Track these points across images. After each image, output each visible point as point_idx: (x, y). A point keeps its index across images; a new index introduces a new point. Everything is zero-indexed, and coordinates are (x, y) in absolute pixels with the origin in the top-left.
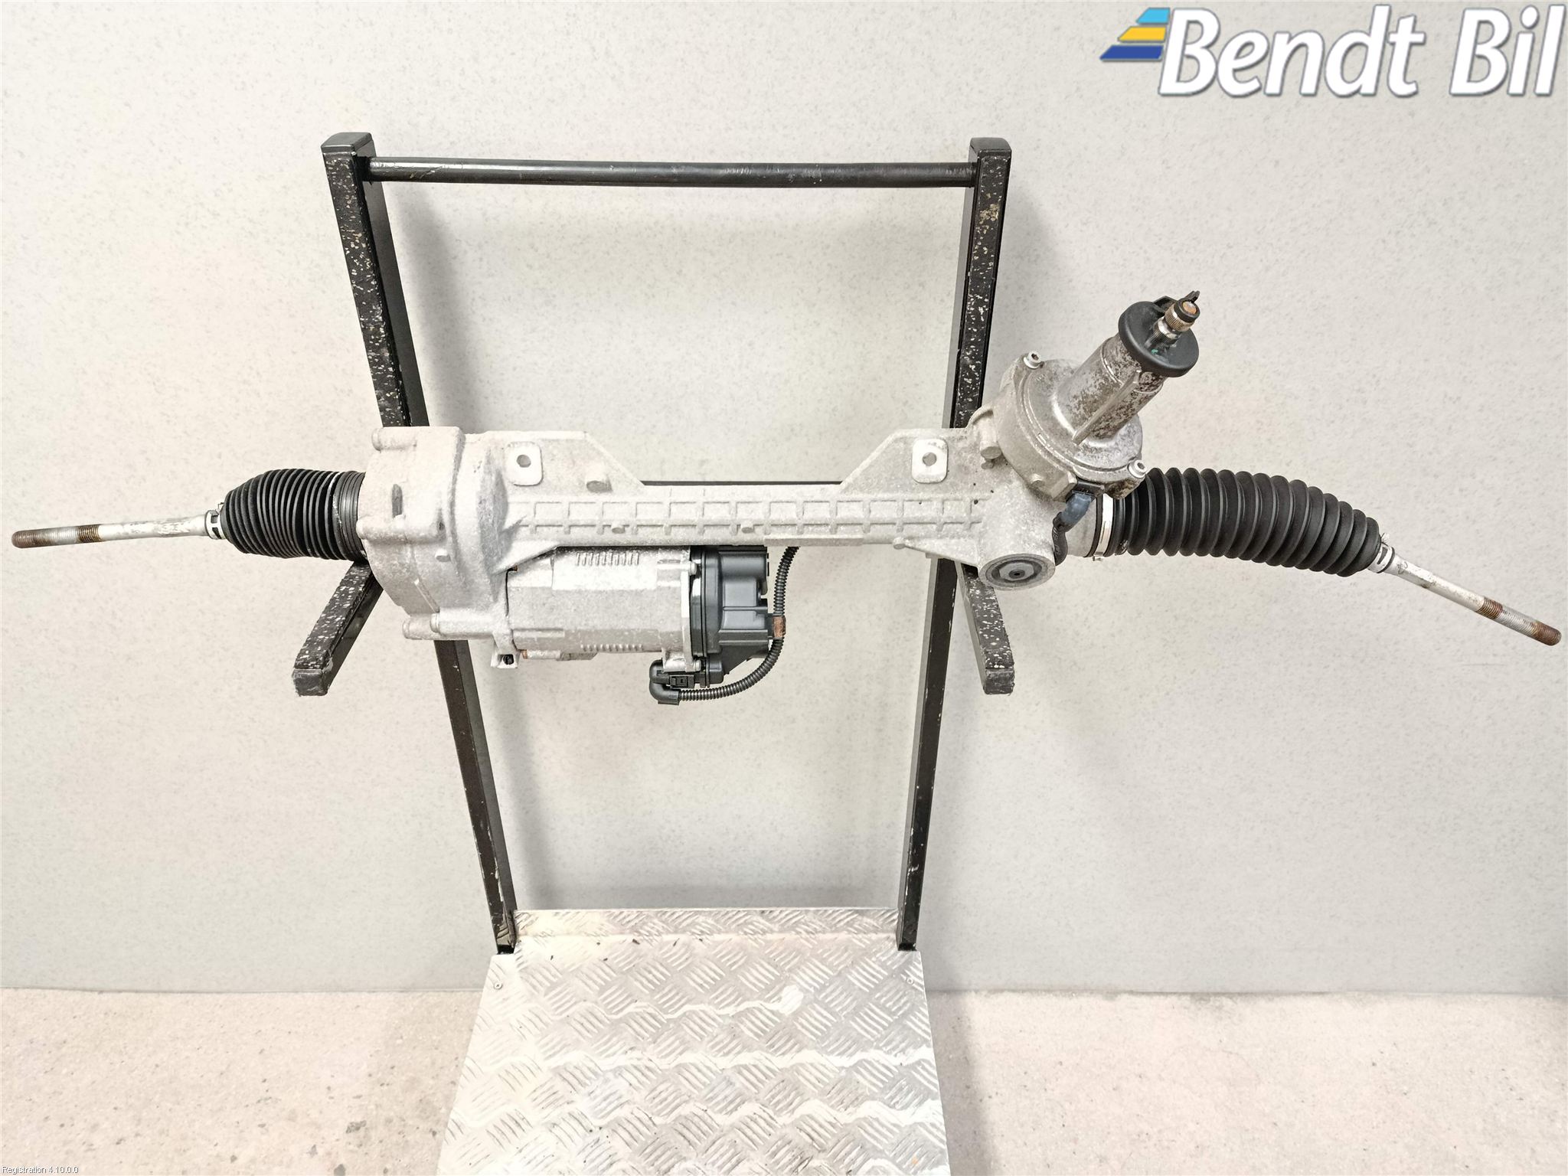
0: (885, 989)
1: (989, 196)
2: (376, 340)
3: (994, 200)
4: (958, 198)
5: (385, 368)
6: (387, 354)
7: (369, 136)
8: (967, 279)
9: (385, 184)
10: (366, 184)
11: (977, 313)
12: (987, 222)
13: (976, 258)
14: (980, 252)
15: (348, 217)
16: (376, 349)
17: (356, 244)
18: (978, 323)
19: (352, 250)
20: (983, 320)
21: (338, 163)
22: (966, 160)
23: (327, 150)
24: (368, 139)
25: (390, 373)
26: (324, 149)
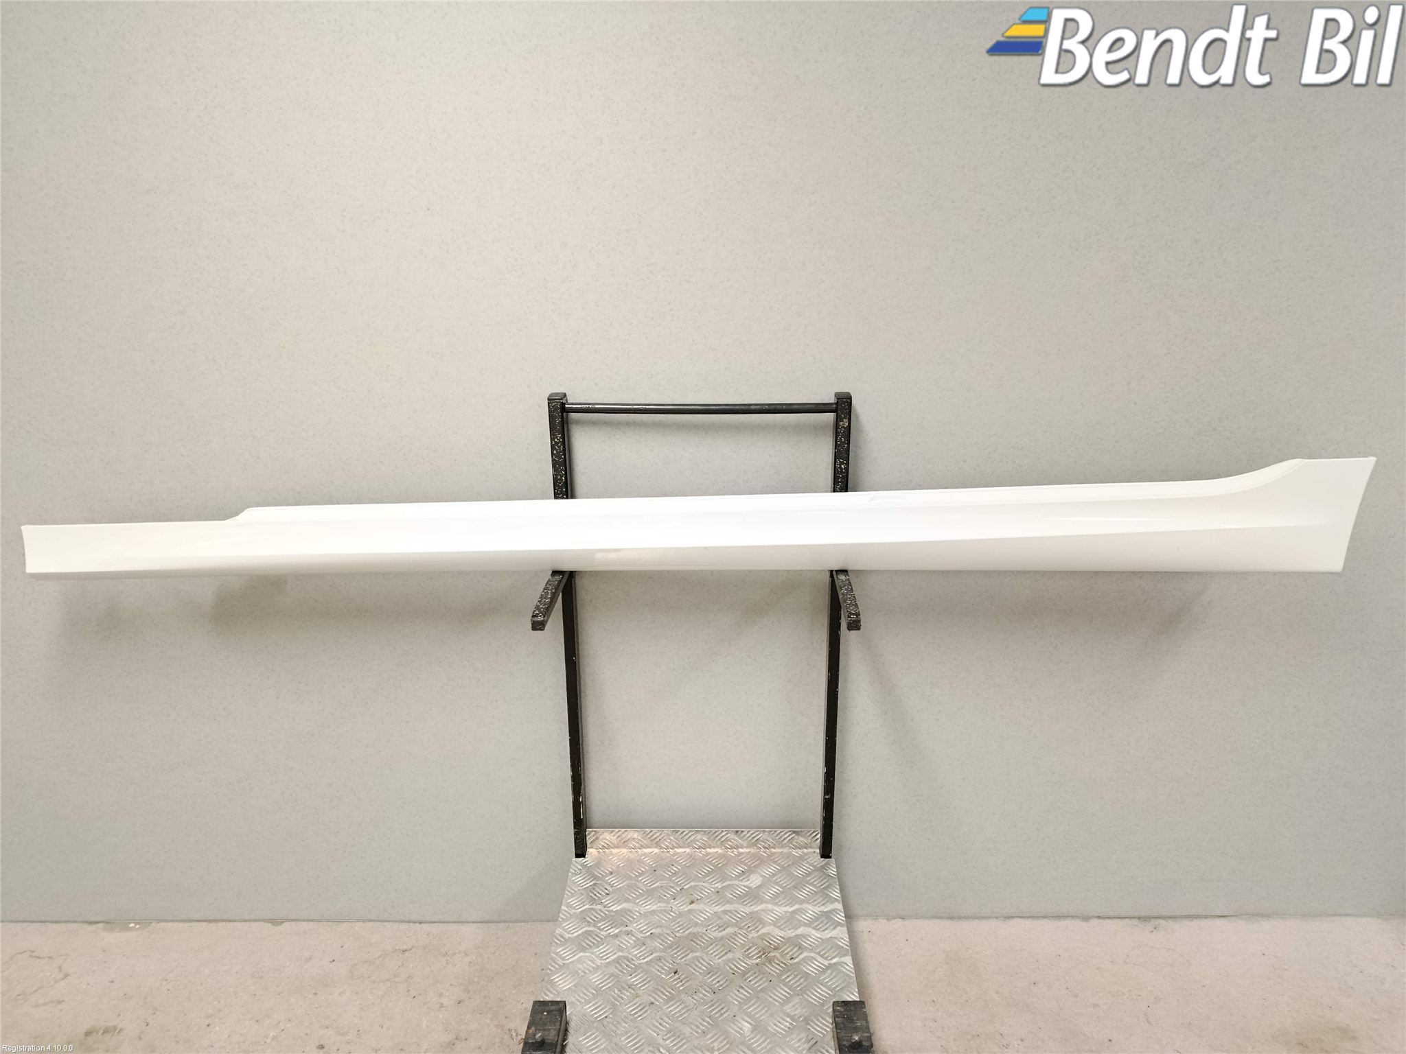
0: (813, 876)
1: (843, 416)
2: (560, 483)
3: (845, 418)
11: (841, 468)
12: (843, 428)
13: (839, 443)
17: (557, 439)
18: (842, 472)
19: (555, 442)
20: (844, 470)
21: (554, 405)
24: (565, 395)
26: (549, 399)
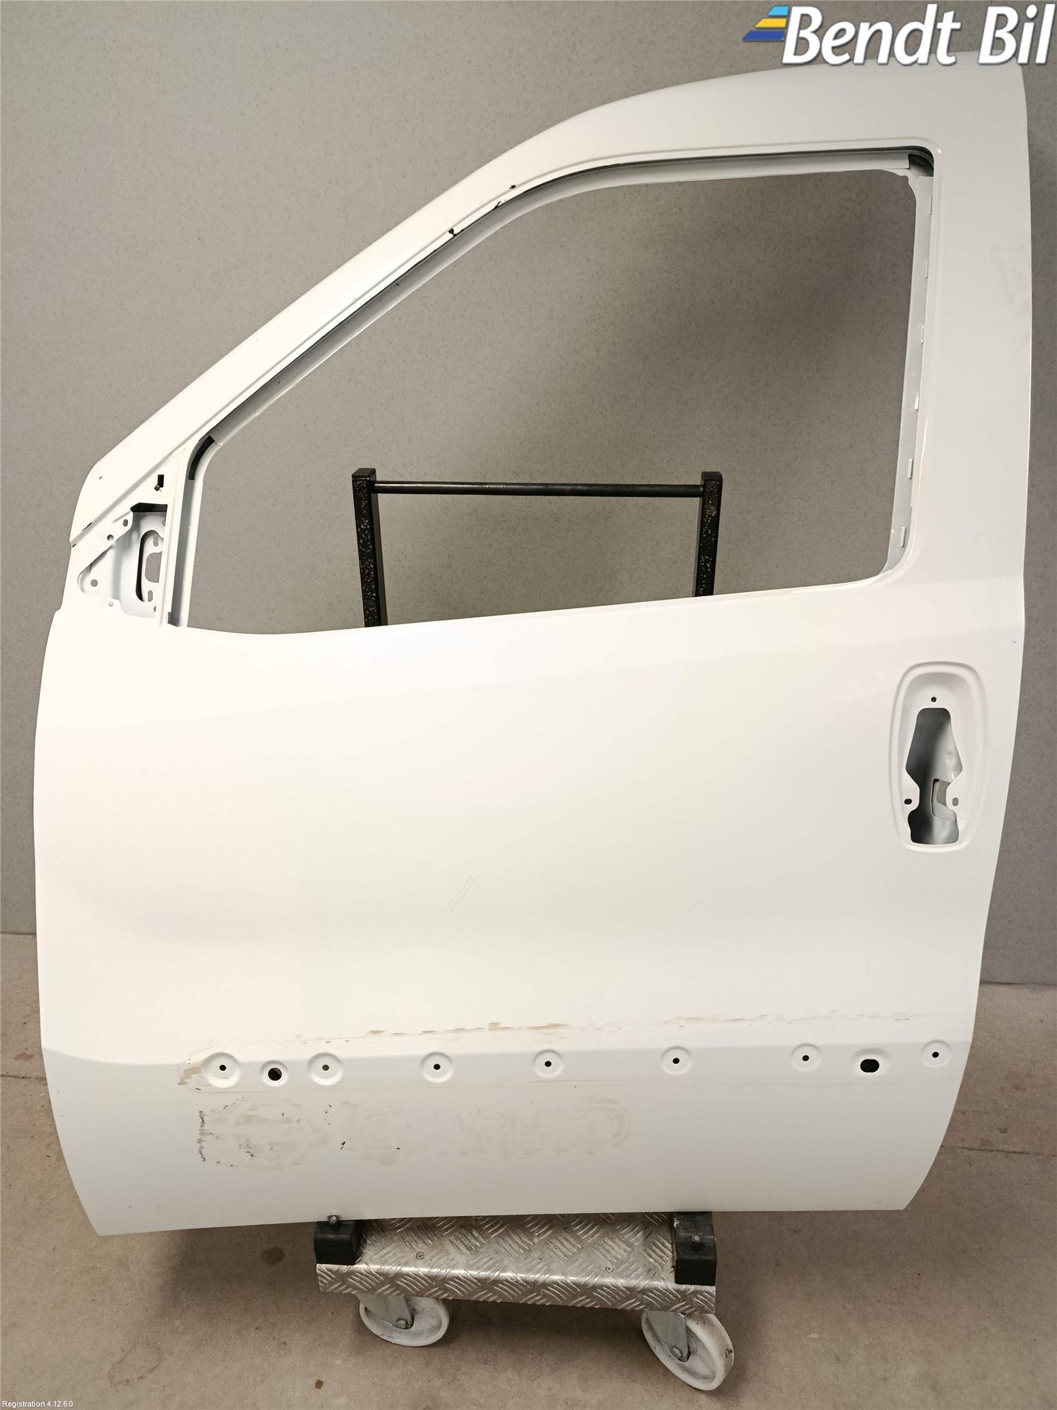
1: (710, 502)
2: (368, 579)
3: (713, 504)
4: (696, 501)
5: (372, 594)
6: (373, 586)
7: (375, 470)
8: (700, 547)
9: (379, 494)
10: (372, 494)
11: (706, 568)
12: (710, 516)
13: (704, 536)
14: (707, 532)
15: (362, 512)
16: (368, 584)
17: (364, 526)
18: (706, 572)
19: (361, 529)
20: (709, 570)
21: (360, 484)
22: (699, 484)
23: (355, 477)
24: (373, 472)
25: (374, 597)
26: (353, 476)
